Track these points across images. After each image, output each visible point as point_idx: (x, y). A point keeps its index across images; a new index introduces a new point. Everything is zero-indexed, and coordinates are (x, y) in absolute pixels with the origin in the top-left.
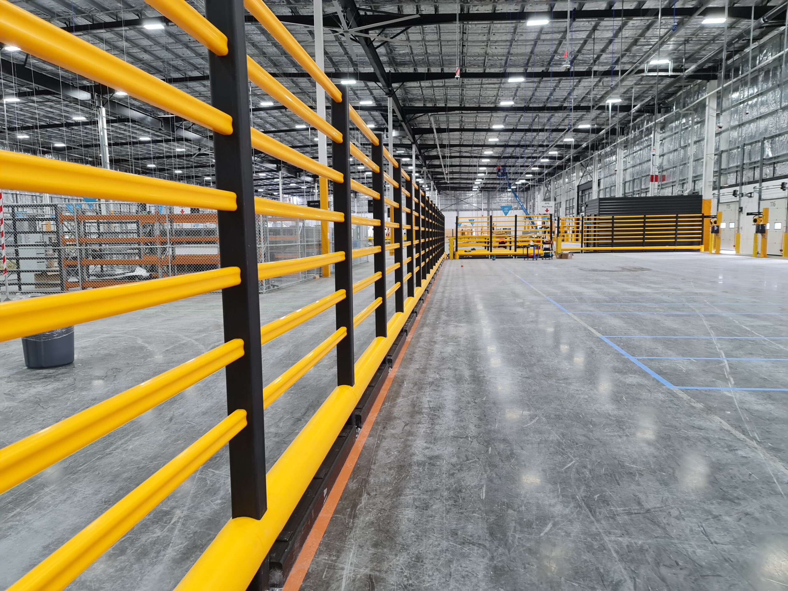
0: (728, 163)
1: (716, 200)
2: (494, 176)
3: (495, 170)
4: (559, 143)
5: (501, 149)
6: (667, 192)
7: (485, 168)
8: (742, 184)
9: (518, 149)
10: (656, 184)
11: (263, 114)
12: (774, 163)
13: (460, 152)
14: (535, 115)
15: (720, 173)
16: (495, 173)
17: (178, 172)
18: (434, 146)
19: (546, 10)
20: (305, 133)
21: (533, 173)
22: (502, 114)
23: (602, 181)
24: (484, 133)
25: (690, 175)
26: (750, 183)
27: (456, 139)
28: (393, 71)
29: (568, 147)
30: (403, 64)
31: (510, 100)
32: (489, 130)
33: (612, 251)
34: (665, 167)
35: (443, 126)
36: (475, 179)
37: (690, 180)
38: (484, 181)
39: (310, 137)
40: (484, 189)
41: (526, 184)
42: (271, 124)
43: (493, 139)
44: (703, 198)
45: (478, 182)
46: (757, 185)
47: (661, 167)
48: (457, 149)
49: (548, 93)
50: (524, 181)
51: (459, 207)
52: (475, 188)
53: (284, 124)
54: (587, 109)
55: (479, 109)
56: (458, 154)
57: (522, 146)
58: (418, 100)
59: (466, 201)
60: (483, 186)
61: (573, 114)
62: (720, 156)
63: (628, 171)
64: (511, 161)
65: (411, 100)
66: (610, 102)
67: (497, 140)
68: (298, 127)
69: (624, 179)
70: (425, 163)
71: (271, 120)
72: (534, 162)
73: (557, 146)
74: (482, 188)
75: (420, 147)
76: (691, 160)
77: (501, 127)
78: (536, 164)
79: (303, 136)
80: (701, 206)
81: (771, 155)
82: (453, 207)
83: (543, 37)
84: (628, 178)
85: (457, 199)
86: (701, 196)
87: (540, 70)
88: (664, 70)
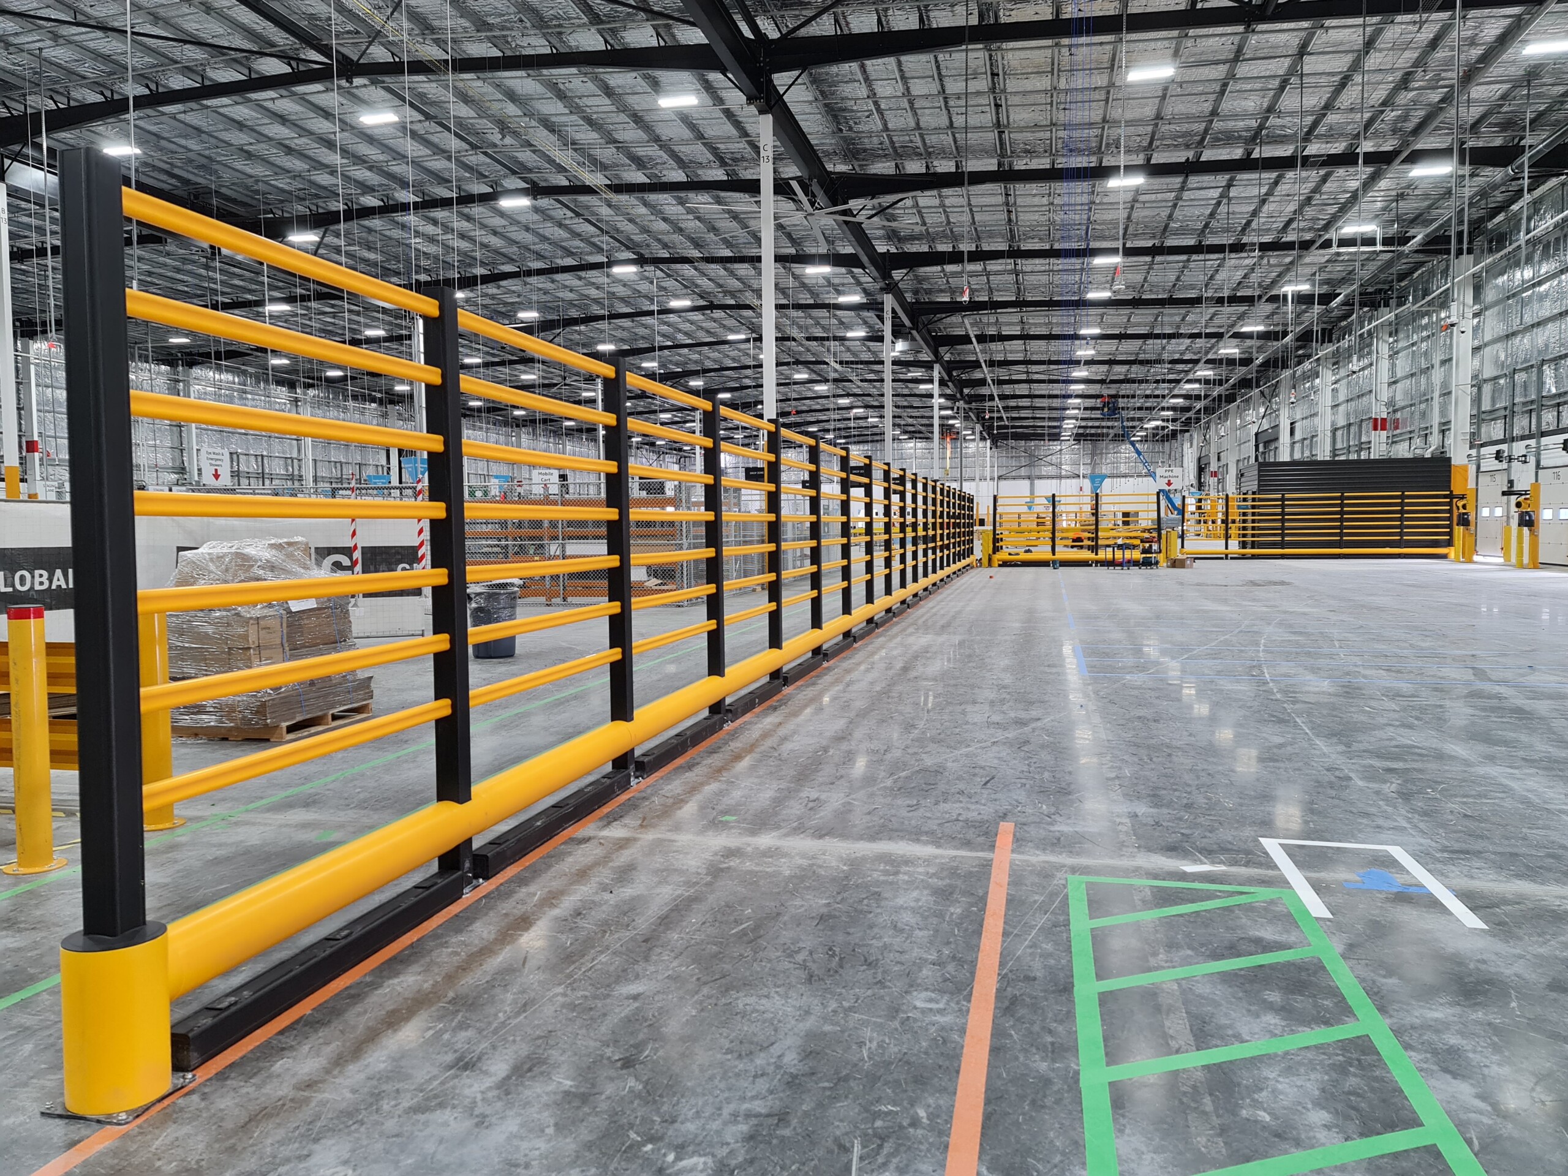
0: (1493, 401)
1: (1474, 467)
2: (1097, 414)
3: (1098, 403)
4: (1210, 356)
5: (1105, 368)
6: (1402, 451)
7: (1078, 401)
8: (1513, 440)
9: (1134, 368)
10: (1384, 434)
11: (672, 318)
12: (1559, 405)
13: (1027, 372)
14: (1156, 311)
15: (1479, 418)
16: (1097, 409)
18: (976, 365)
19: (1141, 162)
20: (743, 346)
21: (1173, 409)
22: (1093, 311)
23: (1298, 425)
24: (1069, 342)
25: (1436, 420)
26: (1523, 438)
27: (1017, 352)
28: (893, 250)
29: (1231, 362)
30: (912, 238)
31: (1104, 289)
32: (1076, 337)
34: (1400, 404)
35: (992, 331)
36: (1063, 419)
37: (1436, 430)
38: (1078, 423)
39: (752, 352)
40: (1079, 438)
41: (1163, 428)
42: (686, 334)
43: (1085, 352)
44: (1453, 462)
45: (1069, 424)
46: (1532, 442)
47: (1391, 403)
48: (1022, 368)
49: (1173, 278)
50: (1159, 423)
51: (1036, 472)
52: (1065, 435)
53: (708, 332)
54: (1250, 300)
55: (1051, 304)
56: (1024, 377)
57: (1142, 363)
58: (942, 291)
59: (1048, 459)
60: (1081, 431)
61: (1227, 310)
62: (1480, 389)
63: (1342, 408)
64: (1125, 389)
65: (929, 292)
66: (1289, 289)
67: (1092, 352)
68: (731, 337)
69: (1333, 423)
70: (961, 393)
71: (686, 327)
72: (1171, 390)
73: (1208, 362)
74: (1077, 435)
75: (949, 367)
76: (1436, 394)
77: (1096, 331)
78: (1176, 392)
79: (739, 350)
80: (1450, 477)
81: (1554, 391)
82: (1023, 472)
83: (1142, 198)
84: (1341, 422)
85: (1031, 456)
86: (1449, 459)
87: (1149, 244)
88: (1370, 241)
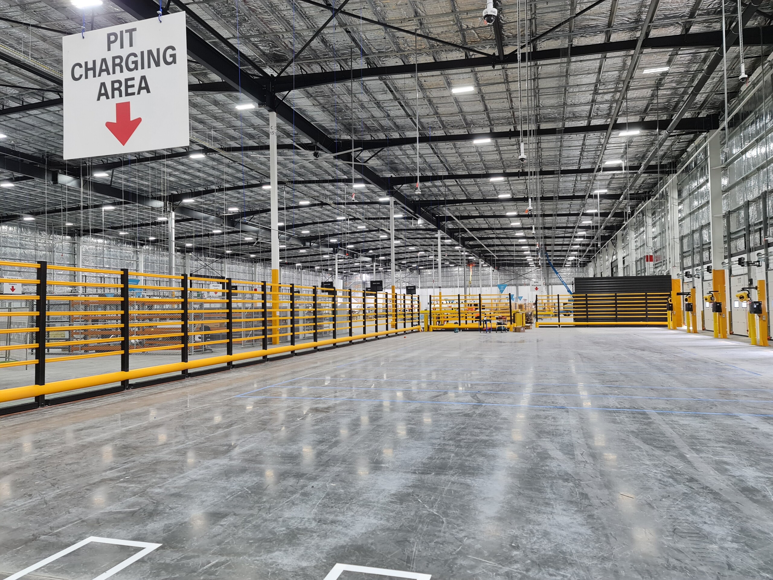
0: (688, 247)
7: (527, 247)
8: (694, 266)
9: (546, 231)
10: (651, 263)
11: (305, 210)
12: (709, 248)
15: (683, 255)
17: (252, 256)
18: (464, 230)
19: (482, 133)
21: (577, 251)
31: (507, 193)
33: (588, 326)
34: (658, 248)
35: (463, 214)
36: (525, 256)
41: (577, 260)
42: (317, 217)
43: (516, 224)
44: (672, 278)
47: (654, 248)
50: (574, 258)
53: (327, 216)
57: (549, 228)
59: (525, 276)
62: (682, 241)
66: (597, 192)
67: (520, 224)
71: (316, 214)
76: (667, 244)
78: (573, 242)
80: (671, 284)
81: (708, 241)
82: (512, 282)
86: (670, 276)
87: (516, 170)
88: (619, 168)
